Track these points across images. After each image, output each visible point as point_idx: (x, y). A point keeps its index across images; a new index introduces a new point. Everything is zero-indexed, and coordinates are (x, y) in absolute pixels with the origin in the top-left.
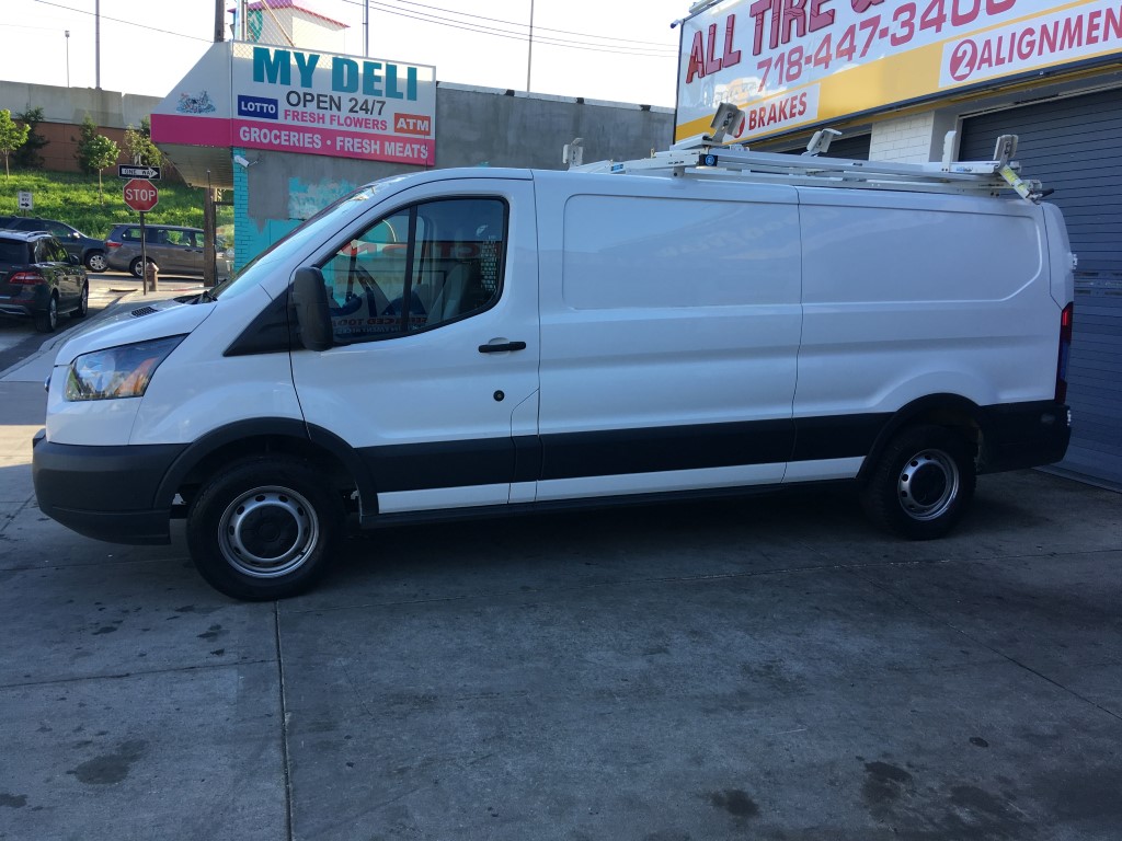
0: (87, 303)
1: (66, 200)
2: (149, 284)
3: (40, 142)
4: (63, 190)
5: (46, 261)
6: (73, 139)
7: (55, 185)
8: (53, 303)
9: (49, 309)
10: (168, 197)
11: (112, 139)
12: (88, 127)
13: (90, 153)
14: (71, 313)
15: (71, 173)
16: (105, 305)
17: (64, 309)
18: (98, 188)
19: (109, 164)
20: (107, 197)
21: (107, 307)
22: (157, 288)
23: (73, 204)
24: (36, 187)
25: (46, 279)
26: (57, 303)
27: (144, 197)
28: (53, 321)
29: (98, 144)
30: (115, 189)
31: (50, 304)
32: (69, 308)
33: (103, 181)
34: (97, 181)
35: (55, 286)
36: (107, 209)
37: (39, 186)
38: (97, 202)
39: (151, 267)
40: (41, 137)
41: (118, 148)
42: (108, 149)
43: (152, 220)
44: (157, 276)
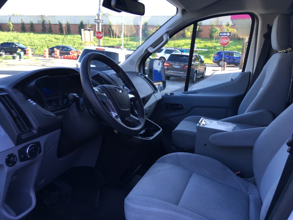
0: (205, 74)
1: (205, 46)
2: (223, 68)
3: (201, 30)
4: (204, 43)
5: (195, 62)
6: (209, 29)
7: (203, 42)
8: (195, 74)
9: (194, 76)
10: (231, 43)
11: (218, 28)
12: (213, 25)
13: (212, 32)
14: (200, 77)
15: (207, 38)
16: (210, 75)
17: (198, 76)
18: (213, 42)
19: (217, 35)
20: (215, 44)
21: (211, 75)
22: (225, 69)
23: (207, 46)
24: (198, 42)
25: (194, 67)
26: (196, 74)
27: (225, 42)
28: (195, 80)
29: (215, 29)
30: (218, 42)
31: (194, 74)
32: (199, 76)
33: (215, 40)
34: (213, 40)
35: (196, 69)
36: (215, 47)
37: (199, 42)
38: (212, 46)
39: (224, 63)
40: (201, 29)
41: (220, 30)
42: (217, 31)
43: (226, 50)
44: (226, 66)
